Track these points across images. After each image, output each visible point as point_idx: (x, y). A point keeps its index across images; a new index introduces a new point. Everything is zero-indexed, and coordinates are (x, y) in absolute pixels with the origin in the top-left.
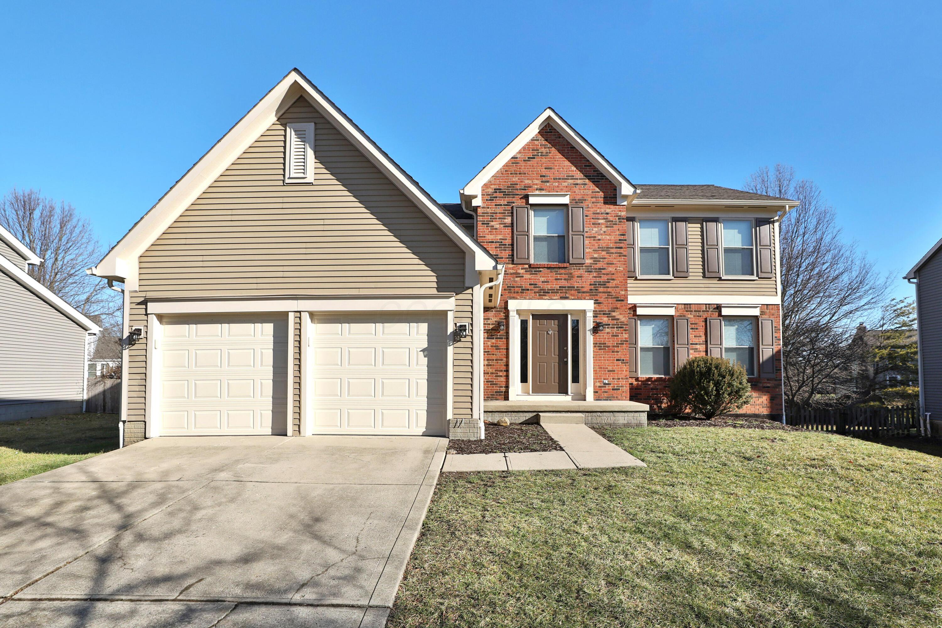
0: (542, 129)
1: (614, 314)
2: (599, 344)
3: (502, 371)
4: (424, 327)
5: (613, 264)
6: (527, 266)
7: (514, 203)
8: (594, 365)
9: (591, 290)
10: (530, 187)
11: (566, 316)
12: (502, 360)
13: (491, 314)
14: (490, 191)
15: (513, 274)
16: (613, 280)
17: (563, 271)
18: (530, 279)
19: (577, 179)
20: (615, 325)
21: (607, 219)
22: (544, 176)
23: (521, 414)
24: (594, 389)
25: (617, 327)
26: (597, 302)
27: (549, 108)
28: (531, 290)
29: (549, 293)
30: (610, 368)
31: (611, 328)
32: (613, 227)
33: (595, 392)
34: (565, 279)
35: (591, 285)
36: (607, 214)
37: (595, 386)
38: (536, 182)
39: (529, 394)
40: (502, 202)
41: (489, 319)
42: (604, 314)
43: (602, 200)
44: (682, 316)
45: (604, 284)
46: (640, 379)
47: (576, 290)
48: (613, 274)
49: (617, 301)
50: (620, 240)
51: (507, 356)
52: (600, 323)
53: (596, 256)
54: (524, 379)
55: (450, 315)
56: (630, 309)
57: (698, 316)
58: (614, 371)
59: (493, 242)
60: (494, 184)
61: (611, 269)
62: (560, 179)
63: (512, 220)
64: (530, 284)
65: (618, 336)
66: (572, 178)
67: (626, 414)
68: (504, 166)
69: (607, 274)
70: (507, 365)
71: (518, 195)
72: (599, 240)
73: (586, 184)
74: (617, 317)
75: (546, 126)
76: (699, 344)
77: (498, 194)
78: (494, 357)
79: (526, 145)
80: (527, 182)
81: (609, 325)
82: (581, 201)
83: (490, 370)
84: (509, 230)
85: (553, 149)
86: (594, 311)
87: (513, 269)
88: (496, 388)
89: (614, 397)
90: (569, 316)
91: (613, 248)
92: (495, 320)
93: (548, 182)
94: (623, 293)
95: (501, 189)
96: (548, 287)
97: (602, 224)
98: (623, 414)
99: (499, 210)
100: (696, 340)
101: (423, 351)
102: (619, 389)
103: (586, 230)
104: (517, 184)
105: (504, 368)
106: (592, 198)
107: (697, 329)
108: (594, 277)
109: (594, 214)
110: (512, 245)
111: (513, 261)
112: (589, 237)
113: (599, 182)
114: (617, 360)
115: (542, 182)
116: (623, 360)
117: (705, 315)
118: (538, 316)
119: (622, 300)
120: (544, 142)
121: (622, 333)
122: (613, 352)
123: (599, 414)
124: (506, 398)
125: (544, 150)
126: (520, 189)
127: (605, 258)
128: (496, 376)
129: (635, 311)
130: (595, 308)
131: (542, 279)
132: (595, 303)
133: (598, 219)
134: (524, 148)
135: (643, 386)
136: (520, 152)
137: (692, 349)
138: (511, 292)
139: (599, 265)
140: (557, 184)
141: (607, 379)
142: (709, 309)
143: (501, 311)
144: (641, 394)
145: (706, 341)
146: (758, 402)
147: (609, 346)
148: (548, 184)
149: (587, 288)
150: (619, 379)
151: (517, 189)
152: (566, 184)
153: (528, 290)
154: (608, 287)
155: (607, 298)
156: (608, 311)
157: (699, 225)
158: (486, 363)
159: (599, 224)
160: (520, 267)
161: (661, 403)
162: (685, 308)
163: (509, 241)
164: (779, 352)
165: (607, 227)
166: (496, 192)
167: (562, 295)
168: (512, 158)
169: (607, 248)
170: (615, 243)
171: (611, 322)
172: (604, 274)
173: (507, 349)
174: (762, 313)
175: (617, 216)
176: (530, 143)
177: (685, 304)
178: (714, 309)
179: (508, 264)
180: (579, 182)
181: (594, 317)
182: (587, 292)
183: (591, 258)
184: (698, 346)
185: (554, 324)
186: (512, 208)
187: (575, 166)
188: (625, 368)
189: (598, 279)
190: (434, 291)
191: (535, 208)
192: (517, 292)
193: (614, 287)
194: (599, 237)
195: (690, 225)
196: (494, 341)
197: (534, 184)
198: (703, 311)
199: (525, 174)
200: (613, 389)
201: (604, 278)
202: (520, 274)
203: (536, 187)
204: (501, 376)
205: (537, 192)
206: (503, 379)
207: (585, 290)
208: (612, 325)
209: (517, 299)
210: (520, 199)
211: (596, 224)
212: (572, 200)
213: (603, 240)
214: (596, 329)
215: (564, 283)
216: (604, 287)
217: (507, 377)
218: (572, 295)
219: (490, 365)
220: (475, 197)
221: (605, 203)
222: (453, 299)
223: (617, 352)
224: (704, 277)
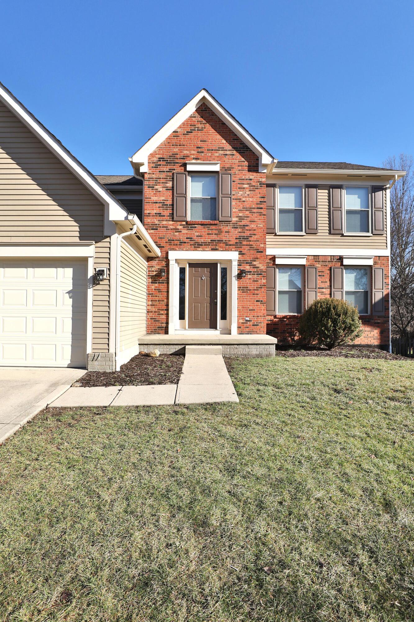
0: (198, 108)
1: (254, 263)
2: (243, 288)
3: (163, 310)
4: (69, 272)
5: (254, 221)
6: (184, 223)
7: (174, 170)
8: (238, 305)
9: (236, 243)
10: (188, 157)
11: (217, 264)
12: (163, 301)
13: (154, 263)
14: (155, 159)
15: (173, 229)
16: (255, 235)
17: (213, 227)
18: (187, 234)
19: (226, 150)
20: (255, 272)
21: (250, 184)
22: (200, 148)
23: (172, 346)
24: (238, 325)
25: (257, 274)
26: (241, 253)
27: (204, 89)
28: (188, 243)
29: (202, 245)
30: (251, 308)
31: (253, 274)
32: (255, 191)
33: (239, 327)
34: (215, 234)
35: (236, 239)
36: (251, 180)
37: (238, 323)
38: (193, 152)
39: (185, 329)
40: (165, 169)
41: (153, 267)
42: (247, 263)
43: (246, 168)
44: (312, 266)
45: (247, 238)
46: (277, 316)
47: (224, 243)
48: (255, 230)
49: (257, 252)
50: (260, 202)
51: (167, 297)
52: (243, 270)
53: (241, 215)
54: (182, 317)
55: (91, 262)
56: (270, 259)
57: (325, 266)
58: (254, 310)
59: (157, 203)
60: (159, 154)
61: (253, 226)
62: (212, 150)
63: (173, 184)
64: (187, 238)
65: (258, 281)
66: (223, 149)
67: (259, 346)
68: (167, 139)
69: (250, 230)
70: (167, 305)
71: (178, 163)
72: (244, 201)
73: (234, 155)
74: (257, 266)
75: (202, 105)
76: (325, 288)
77: (162, 163)
78: (157, 299)
79: (185, 121)
80: (185, 152)
81: (251, 272)
82: (230, 169)
83: (154, 309)
84: (170, 193)
85: (208, 125)
86: (238, 261)
87: (173, 225)
88: (159, 324)
89: (254, 332)
90: (219, 265)
91: (254, 208)
92: (158, 267)
93: (203, 152)
94: (262, 245)
95: (164, 158)
96: (201, 240)
97: (247, 188)
98: (256, 346)
99: (162, 175)
100: (323, 285)
101: (69, 292)
102: (258, 325)
103: (233, 193)
104: (177, 154)
105: (165, 307)
106: (239, 166)
107: (323, 276)
108: (239, 232)
109: (240, 179)
110: (173, 205)
111: (173, 218)
112: (236, 199)
113: (244, 153)
114: (257, 301)
115: (198, 152)
116: (262, 301)
117: (330, 265)
118: (194, 265)
119: (262, 252)
120: (200, 119)
121: (261, 279)
122: (253, 294)
123: (236, 346)
124: (167, 332)
125: (200, 126)
126: (180, 159)
127: (248, 217)
128: (158, 314)
129: (274, 261)
130: (239, 258)
131: (197, 234)
132: (239, 254)
133: (243, 184)
134: (183, 124)
135: (280, 322)
136: (180, 127)
137: (319, 292)
138: (171, 245)
139: (243, 223)
140: (210, 154)
141: (249, 317)
142: (334, 259)
143: (163, 260)
144: (278, 329)
145: (331, 286)
146: (370, 335)
147: (251, 290)
148: (203, 154)
149: (233, 241)
150: (258, 316)
151: (177, 159)
152: (217, 154)
153: (185, 243)
154: (250, 241)
155: (249, 250)
156: (250, 261)
157: (327, 191)
158: (150, 303)
159: (244, 188)
160: (179, 223)
162: (314, 259)
163: (170, 202)
164: (388, 295)
165: (250, 191)
166: (160, 161)
167: (213, 247)
168: (174, 132)
169: (250, 208)
170: (257, 204)
171: (252, 270)
172: (247, 230)
173: (168, 292)
174: (375, 263)
175: (259, 182)
176: (188, 119)
177: (314, 256)
178: (338, 260)
179: (169, 221)
180: (228, 153)
181: (238, 265)
182: (233, 245)
183: (237, 217)
184: (324, 290)
185: (206, 271)
186: (173, 174)
187: (225, 140)
188: (263, 307)
189: (242, 234)
190: (77, 240)
191: (193, 174)
192: (176, 245)
193: (256, 241)
194: (244, 199)
195: (319, 191)
196: (156, 285)
197: (191, 154)
198: (329, 262)
199: (184, 145)
200: (253, 325)
201: (247, 233)
202: (178, 229)
203: (193, 156)
204: (163, 314)
205: (194, 161)
206: (164, 317)
207: (231, 243)
208: (253, 272)
209: (176, 250)
210: (180, 166)
211: (242, 188)
212: (222, 168)
213: (247, 202)
214: (240, 276)
215: (214, 237)
216: (247, 241)
217: (167, 314)
218: (221, 247)
219: (154, 305)
220: (142, 164)
221: (249, 171)
222: (93, 247)
223: (257, 294)
224: (330, 233)
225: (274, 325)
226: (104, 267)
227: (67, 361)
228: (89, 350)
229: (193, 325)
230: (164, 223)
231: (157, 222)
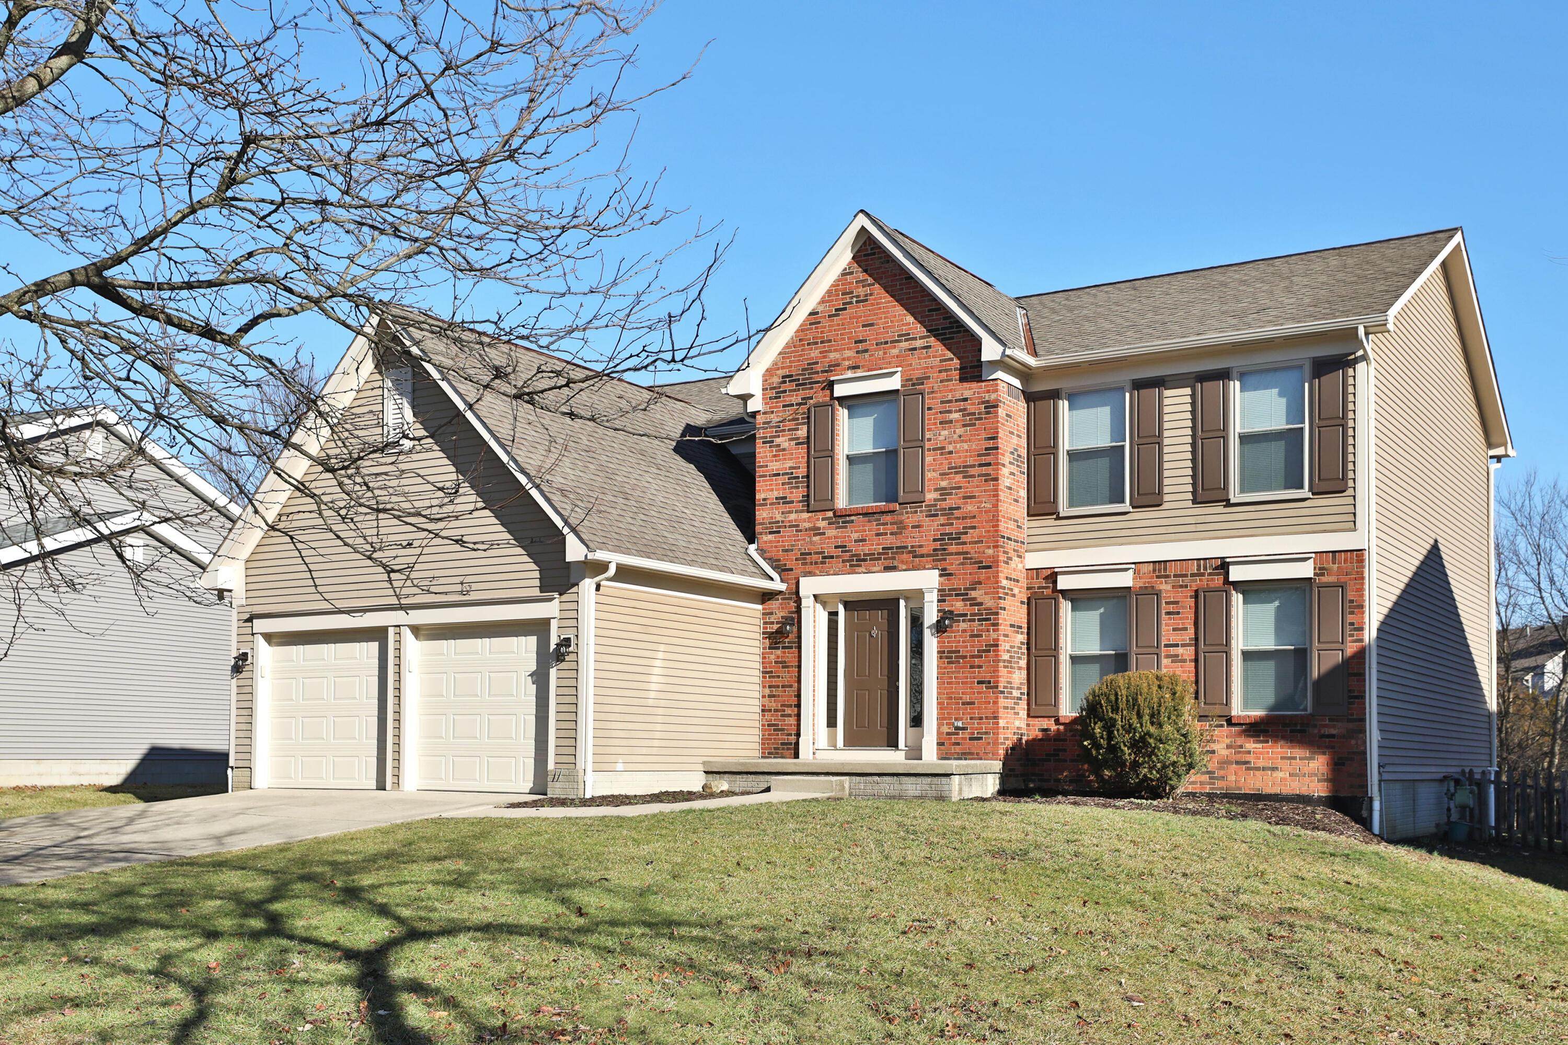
0: (858, 251)
1: (973, 594)
2: (949, 652)
3: (791, 706)
4: (533, 642)
5: (974, 497)
6: (830, 514)
7: (811, 398)
8: (939, 693)
9: (935, 550)
10: (838, 365)
11: (897, 601)
12: (791, 686)
13: (774, 604)
14: (776, 380)
15: (810, 529)
16: (974, 528)
17: (888, 518)
18: (836, 537)
19: (915, 339)
20: (975, 615)
21: (965, 410)
22: (861, 341)
24: (938, 738)
25: (979, 620)
26: (944, 574)
27: (862, 211)
28: (838, 557)
29: (865, 560)
30: (967, 698)
31: (970, 620)
32: (974, 425)
33: (940, 744)
34: (892, 534)
35: (935, 540)
36: (965, 400)
37: (939, 733)
38: (848, 353)
39: (838, 747)
40: (793, 400)
41: (772, 613)
42: (957, 595)
43: (956, 375)
44: (1148, 590)
45: (956, 538)
46: (1062, 720)
47: (910, 552)
48: (974, 517)
49: (979, 568)
50: (986, 449)
51: (799, 681)
52: (950, 613)
53: (944, 484)
54: (832, 722)
55: (554, 625)
56: (1046, 578)
57: (1181, 586)
58: (973, 703)
59: (778, 475)
60: (783, 368)
61: (970, 508)
62: (886, 343)
63: (808, 432)
64: (836, 547)
65: (981, 636)
66: (907, 337)
67: (919, 780)
68: (797, 331)
69: (964, 518)
70: (799, 696)
71: (818, 382)
72: (951, 453)
73: (929, 347)
74: (979, 600)
75: (865, 243)
76: (1183, 645)
77: (788, 386)
78: (779, 682)
79: (832, 286)
80: (833, 356)
81: (966, 615)
82: (921, 381)
83: (773, 705)
84: (803, 450)
85: (877, 286)
86: (939, 590)
87: (808, 521)
88: (782, 738)
89: (972, 754)
90: (902, 603)
91: (973, 466)
92: (782, 614)
93: (866, 351)
94: (990, 552)
95: (791, 376)
96: (863, 549)
97: (957, 421)
99: (789, 414)
100: (1174, 638)
101: (532, 675)
102: (981, 738)
103: (927, 436)
104: (817, 363)
105: (794, 701)
106: (940, 372)
107: (1178, 613)
108: (942, 525)
109: (942, 402)
110: (808, 477)
111: (808, 506)
112: (934, 449)
113: (952, 338)
114: (979, 683)
115: (858, 352)
116: (989, 682)
117: (1197, 583)
118: (854, 604)
119: (989, 567)
120: (862, 276)
121: (988, 631)
122: (972, 667)
124: (796, 756)
125: (861, 291)
126: (823, 372)
127: (960, 488)
128: (782, 716)
129: (1055, 582)
130: (941, 584)
131: (855, 536)
132: (941, 575)
133: (950, 412)
134: (829, 292)
135: (1069, 734)
136: (823, 301)
137: (1167, 657)
138: (805, 564)
139: (950, 502)
140: (881, 353)
141: (961, 719)
142: (1205, 569)
143: (790, 599)
144: (1065, 750)
145: (1197, 639)
147: (965, 657)
148: (867, 355)
149: (929, 547)
150: (981, 718)
151: (817, 373)
152: (895, 352)
153: (832, 557)
154: (965, 543)
155: (962, 564)
156: (965, 589)
157: (1188, 391)
158: (767, 691)
159: (951, 422)
160: (820, 516)
162: (1154, 571)
163: (802, 472)
164: (1361, 654)
165: (964, 426)
166: (785, 382)
167: (889, 563)
168: (811, 314)
169: (965, 467)
170: (979, 455)
171: (968, 610)
172: (958, 518)
173: (799, 667)
174: (1321, 571)
175: (983, 403)
176: (839, 280)
177: (1154, 562)
178: (1216, 568)
179: (802, 511)
180: (919, 343)
181: (939, 601)
182: (928, 555)
183: (936, 490)
184: (1180, 650)
185: (881, 616)
186: (809, 408)
187: (913, 314)
188: (993, 697)
189: (948, 529)
191: (850, 403)
192: (816, 563)
193: (976, 542)
194: (950, 448)
195: (1167, 393)
196: (779, 652)
197: (844, 359)
198: (1193, 575)
199: (830, 341)
200: (971, 739)
201: (958, 526)
202: (819, 529)
203: (847, 363)
204: (790, 716)
205: (850, 374)
206: (792, 721)
207: (924, 551)
208: (972, 615)
209: (815, 575)
210: (823, 389)
211: (946, 422)
212: (906, 381)
213: (957, 452)
214: (940, 628)
215: (889, 540)
216: (957, 544)
217: (798, 716)
218: (902, 562)
219: (774, 696)
220: (751, 396)
221: (962, 379)
222: (556, 601)
223: (980, 667)
224: (1194, 502)
225: (1055, 740)
226: (571, 634)
228: (550, 766)
229: (852, 741)
230: (793, 516)
231: (779, 517)
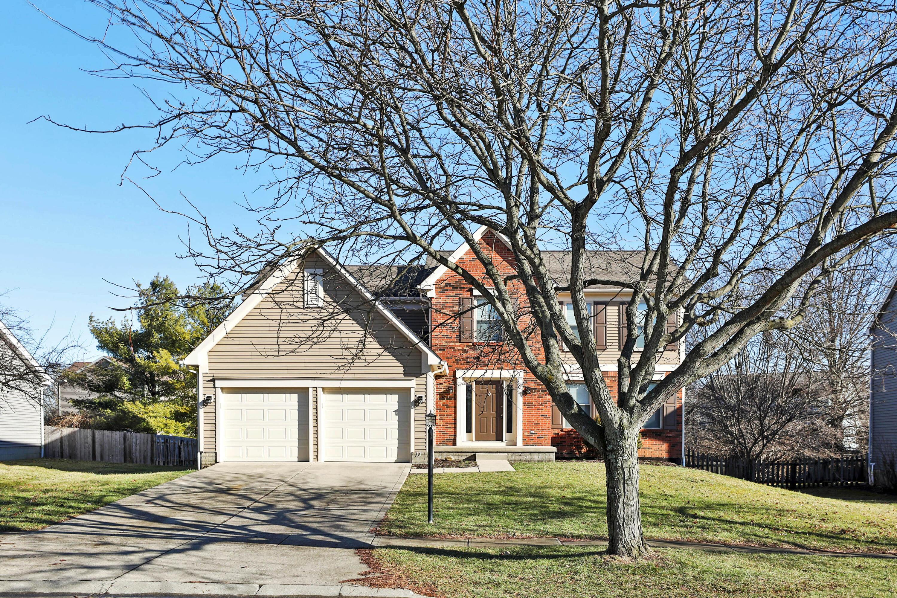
0: (483, 235)
2: (528, 403)
3: (451, 424)
4: (395, 397)
6: (471, 344)
7: (461, 294)
8: (523, 420)
9: (521, 362)
11: (502, 382)
12: (451, 416)
13: (442, 381)
14: (442, 285)
15: (461, 350)
17: (499, 348)
18: (472, 354)
20: (540, 389)
23: (463, 454)
24: (523, 438)
25: (542, 391)
26: (526, 372)
28: (475, 363)
29: (488, 365)
30: (536, 422)
31: (537, 391)
33: (524, 440)
34: (501, 354)
37: (524, 435)
38: (479, 277)
39: (472, 441)
40: (451, 294)
41: (441, 384)
42: (531, 381)
46: (565, 430)
47: (509, 362)
51: (455, 413)
52: (528, 388)
54: (469, 430)
55: (413, 391)
58: (539, 424)
59: (445, 325)
60: (446, 280)
63: (460, 308)
64: (474, 358)
65: (542, 397)
66: (508, 274)
67: (540, 454)
70: (455, 419)
71: (464, 288)
77: (448, 288)
78: (445, 413)
81: (535, 389)
83: (443, 423)
86: (524, 379)
87: (460, 346)
88: (447, 437)
89: (536, 443)
90: (505, 383)
92: (447, 385)
95: (450, 284)
96: (487, 360)
99: (449, 300)
101: (395, 411)
102: (543, 438)
105: (453, 421)
107: (612, 391)
110: (459, 327)
111: (460, 340)
114: (541, 416)
116: (547, 416)
118: (480, 383)
120: (485, 245)
121: (546, 395)
122: (538, 409)
123: (521, 454)
124: (455, 444)
126: (466, 284)
128: (447, 428)
130: (524, 376)
131: (483, 354)
132: (524, 373)
135: (566, 436)
136: (466, 254)
138: (458, 364)
141: (533, 430)
143: (451, 379)
146: (661, 449)
147: (535, 405)
149: (518, 361)
150: (543, 430)
151: (463, 284)
153: (472, 362)
156: (535, 379)
157: (616, 308)
158: (438, 417)
160: (466, 344)
161: (582, 448)
163: (457, 325)
164: (680, 409)
166: (447, 286)
167: (499, 366)
168: (460, 258)
171: (537, 387)
173: (455, 407)
179: (456, 342)
181: (523, 383)
182: (518, 364)
185: (492, 388)
186: (460, 298)
188: (547, 422)
190: (402, 376)
191: (478, 299)
192: (463, 364)
195: (609, 308)
196: (444, 401)
199: (470, 271)
200: (537, 438)
202: (465, 350)
204: (451, 428)
206: (452, 430)
207: (516, 362)
208: (538, 389)
209: (463, 369)
210: (466, 291)
214: (525, 392)
215: (500, 357)
217: (455, 428)
218: (506, 366)
219: (442, 419)
220: (430, 290)
222: (414, 381)
223: (542, 409)
224: (619, 349)
225: (558, 438)
226: (422, 395)
227: (395, 458)
228: (412, 450)
229: (479, 438)
230: (452, 344)
231: (444, 344)
